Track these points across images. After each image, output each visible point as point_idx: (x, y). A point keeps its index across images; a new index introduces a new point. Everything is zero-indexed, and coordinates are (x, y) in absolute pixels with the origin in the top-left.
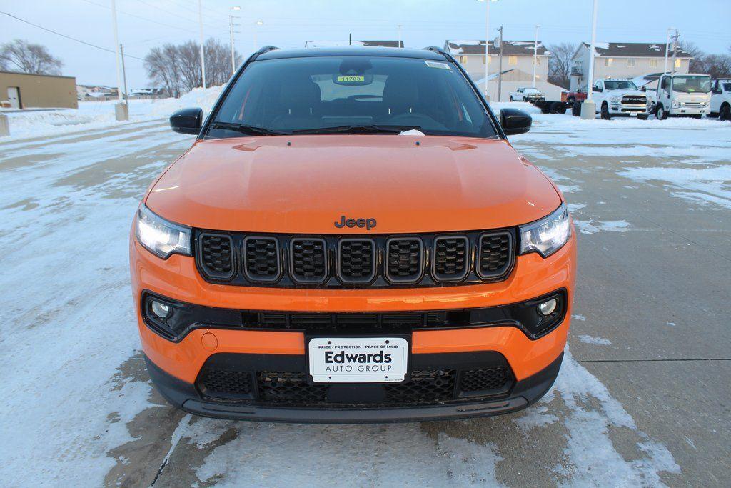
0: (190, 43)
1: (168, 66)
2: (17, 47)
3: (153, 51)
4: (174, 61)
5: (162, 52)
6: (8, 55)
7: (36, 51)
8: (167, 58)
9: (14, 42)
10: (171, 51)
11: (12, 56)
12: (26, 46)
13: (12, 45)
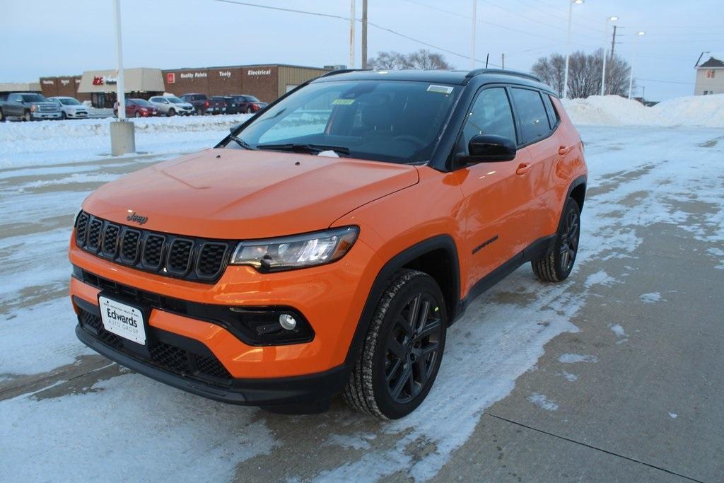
0: (578, 54)
1: (554, 76)
2: (420, 56)
3: (540, 61)
4: (559, 71)
5: (548, 62)
6: (412, 63)
7: (435, 59)
8: (553, 68)
9: (418, 52)
10: (558, 62)
11: (416, 64)
12: (428, 55)
13: (417, 55)
